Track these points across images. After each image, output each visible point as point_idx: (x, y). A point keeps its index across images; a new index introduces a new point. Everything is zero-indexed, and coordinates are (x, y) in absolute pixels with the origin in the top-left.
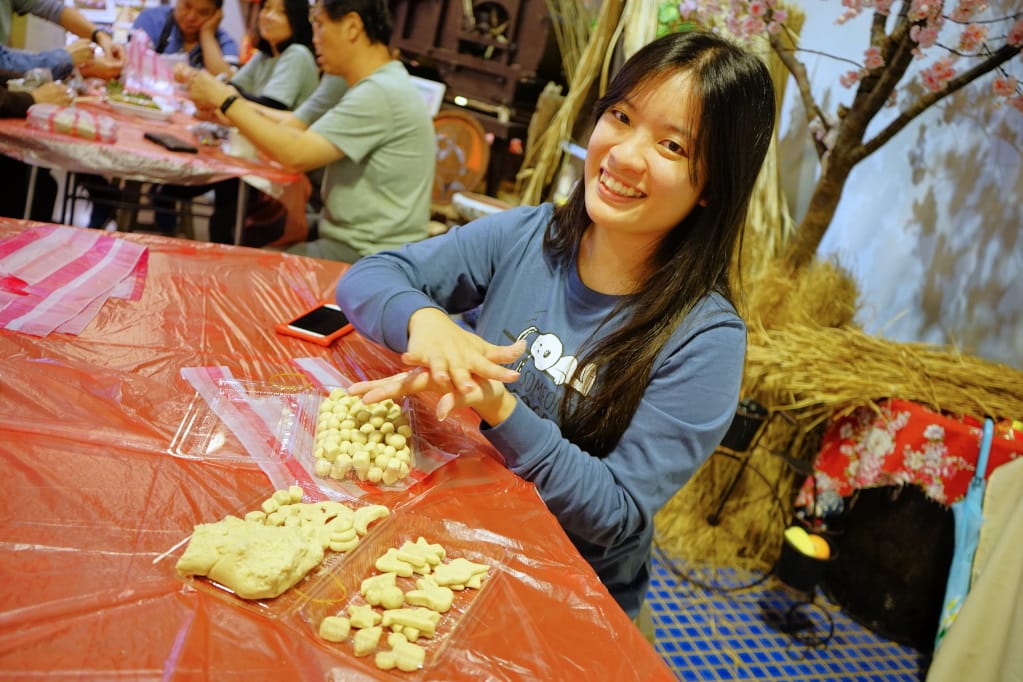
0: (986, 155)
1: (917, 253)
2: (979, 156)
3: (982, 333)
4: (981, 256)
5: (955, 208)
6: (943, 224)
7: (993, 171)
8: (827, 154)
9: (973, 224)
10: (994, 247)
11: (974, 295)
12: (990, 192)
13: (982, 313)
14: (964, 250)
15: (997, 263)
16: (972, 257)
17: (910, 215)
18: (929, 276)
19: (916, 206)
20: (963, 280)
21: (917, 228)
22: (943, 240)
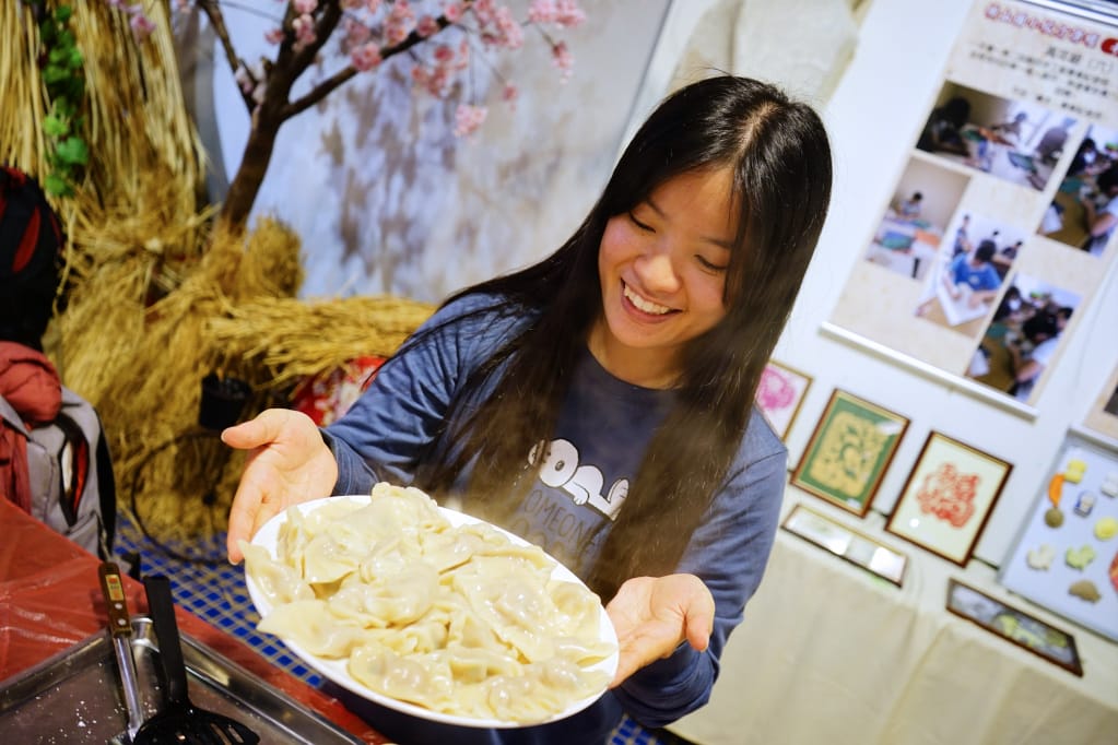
0: (382, 94)
1: (332, 182)
2: (376, 94)
3: (396, 261)
4: (388, 189)
5: (361, 141)
6: (351, 156)
7: (388, 111)
8: (257, 110)
9: (378, 159)
10: (398, 181)
11: (386, 226)
12: (388, 130)
13: (394, 243)
14: (372, 184)
15: (402, 198)
16: (380, 190)
17: (318, 145)
18: (345, 206)
19: (323, 137)
20: (375, 212)
21: (327, 159)
22: (352, 174)
